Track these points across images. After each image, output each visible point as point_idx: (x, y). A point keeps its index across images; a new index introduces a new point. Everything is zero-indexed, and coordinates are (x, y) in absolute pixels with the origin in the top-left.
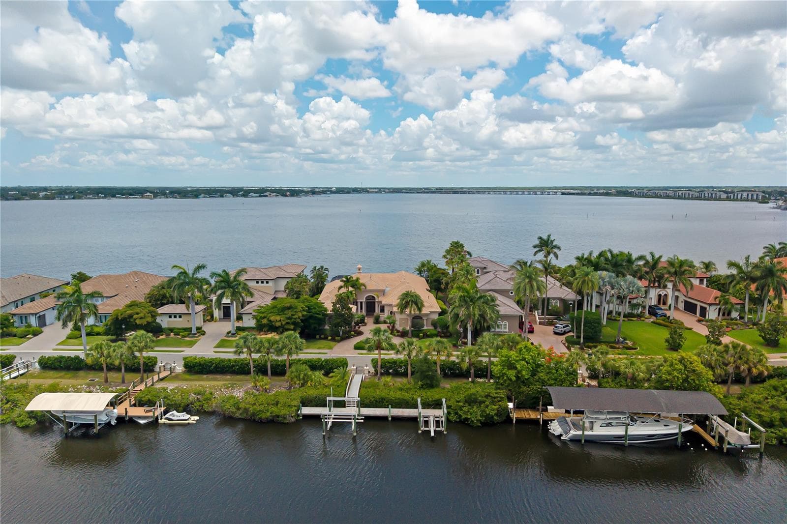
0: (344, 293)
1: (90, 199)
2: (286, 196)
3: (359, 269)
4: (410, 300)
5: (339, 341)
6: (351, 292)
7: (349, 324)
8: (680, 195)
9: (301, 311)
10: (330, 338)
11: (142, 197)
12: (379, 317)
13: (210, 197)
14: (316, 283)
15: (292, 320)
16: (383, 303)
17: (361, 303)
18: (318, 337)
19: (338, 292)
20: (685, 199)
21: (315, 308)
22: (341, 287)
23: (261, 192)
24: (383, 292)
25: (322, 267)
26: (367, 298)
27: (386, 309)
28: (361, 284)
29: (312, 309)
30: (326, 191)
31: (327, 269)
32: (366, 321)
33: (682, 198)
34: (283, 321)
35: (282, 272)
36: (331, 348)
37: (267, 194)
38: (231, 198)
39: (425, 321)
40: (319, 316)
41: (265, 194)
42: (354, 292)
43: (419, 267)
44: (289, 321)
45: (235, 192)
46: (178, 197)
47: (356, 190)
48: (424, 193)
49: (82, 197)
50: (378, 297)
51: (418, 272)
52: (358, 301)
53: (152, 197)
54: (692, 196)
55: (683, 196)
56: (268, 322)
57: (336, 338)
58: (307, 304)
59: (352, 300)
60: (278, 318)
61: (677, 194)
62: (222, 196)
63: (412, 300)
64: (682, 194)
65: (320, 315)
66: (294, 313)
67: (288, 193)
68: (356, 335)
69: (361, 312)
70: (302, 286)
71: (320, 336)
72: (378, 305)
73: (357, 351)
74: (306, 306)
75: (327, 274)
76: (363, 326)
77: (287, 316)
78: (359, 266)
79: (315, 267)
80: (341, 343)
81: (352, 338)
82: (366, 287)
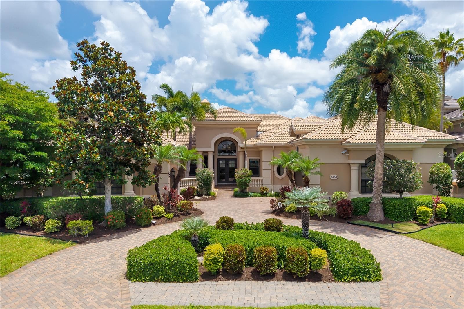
17: (205, 154)
26: (218, 144)
32: (213, 192)
50: (244, 139)
72: (245, 158)
76: (205, 199)
81: (154, 224)
82: (215, 116)
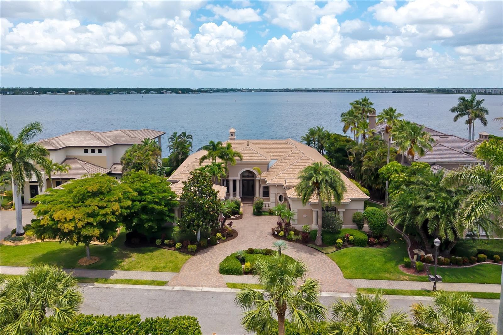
0: (207, 166)
1: (26, 94)
2: (179, 93)
3: (232, 134)
4: (323, 180)
5: (193, 253)
6: (219, 166)
7: (214, 220)
8: (490, 91)
9: (119, 201)
10: (178, 245)
11: (67, 94)
12: (262, 204)
13: (119, 93)
14: (176, 153)
15: (98, 218)
16: (269, 182)
17: (235, 181)
18: (158, 242)
19: (200, 165)
20: (494, 94)
21: (151, 193)
22: (204, 158)
23: (159, 91)
24: (266, 166)
25: (184, 134)
26: (243, 175)
27: (273, 193)
28: (234, 153)
29: (145, 194)
30: (209, 91)
31: (190, 137)
32: (241, 210)
33: (492, 94)
34: (79, 220)
35: (124, 137)
36: (176, 269)
37: (164, 91)
38: (135, 94)
39: (341, 215)
40: (159, 207)
41: (162, 92)
42: (223, 165)
43: (307, 135)
44: (91, 220)
45: (139, 91)
46: (94, 93)
47: (232, 90)
48: (285, 92)
49: (21, 93)
50: (260, 174)
51: (306, 142)
52: (229, 178)
53: (75, 94)
54: (500, 93)
55: (493, 93)
56: (51, 223)
57: (190, 246)
58: (139, 185)
59: (219, 178)
60: (70, 214)
61: (488, 91)
62: (129, 93)
63: (326, 181)
64: (492, 91)
65: (161, 205)
66: (105, 204)
67: (180, 91)
68: (224, 238)
69: (235, 195)
70: (147, 156)
71: (163, 242)
72: (260, 186)
73: (224, 276)
74: (136, 190)
75: (190, 143)
76: (236, 219)
77: (89, 210)
78: (232, 130)
79: (175, 134)
80: (197, 257)
81: (218, 243)
82: (241, 158)
